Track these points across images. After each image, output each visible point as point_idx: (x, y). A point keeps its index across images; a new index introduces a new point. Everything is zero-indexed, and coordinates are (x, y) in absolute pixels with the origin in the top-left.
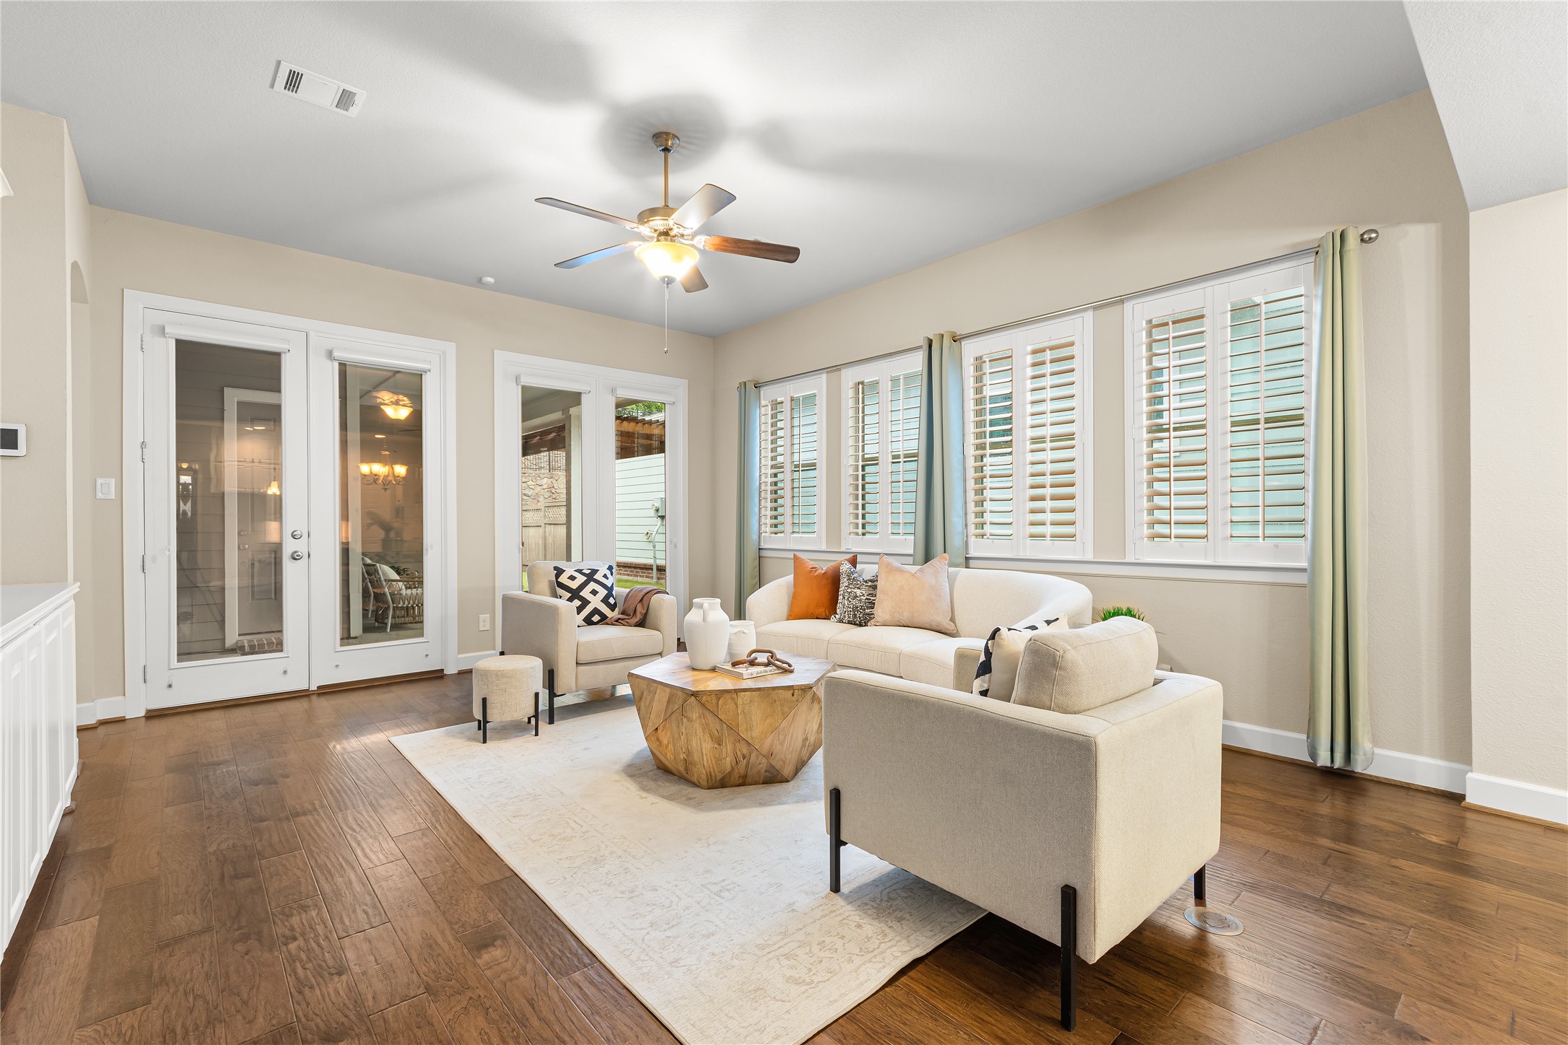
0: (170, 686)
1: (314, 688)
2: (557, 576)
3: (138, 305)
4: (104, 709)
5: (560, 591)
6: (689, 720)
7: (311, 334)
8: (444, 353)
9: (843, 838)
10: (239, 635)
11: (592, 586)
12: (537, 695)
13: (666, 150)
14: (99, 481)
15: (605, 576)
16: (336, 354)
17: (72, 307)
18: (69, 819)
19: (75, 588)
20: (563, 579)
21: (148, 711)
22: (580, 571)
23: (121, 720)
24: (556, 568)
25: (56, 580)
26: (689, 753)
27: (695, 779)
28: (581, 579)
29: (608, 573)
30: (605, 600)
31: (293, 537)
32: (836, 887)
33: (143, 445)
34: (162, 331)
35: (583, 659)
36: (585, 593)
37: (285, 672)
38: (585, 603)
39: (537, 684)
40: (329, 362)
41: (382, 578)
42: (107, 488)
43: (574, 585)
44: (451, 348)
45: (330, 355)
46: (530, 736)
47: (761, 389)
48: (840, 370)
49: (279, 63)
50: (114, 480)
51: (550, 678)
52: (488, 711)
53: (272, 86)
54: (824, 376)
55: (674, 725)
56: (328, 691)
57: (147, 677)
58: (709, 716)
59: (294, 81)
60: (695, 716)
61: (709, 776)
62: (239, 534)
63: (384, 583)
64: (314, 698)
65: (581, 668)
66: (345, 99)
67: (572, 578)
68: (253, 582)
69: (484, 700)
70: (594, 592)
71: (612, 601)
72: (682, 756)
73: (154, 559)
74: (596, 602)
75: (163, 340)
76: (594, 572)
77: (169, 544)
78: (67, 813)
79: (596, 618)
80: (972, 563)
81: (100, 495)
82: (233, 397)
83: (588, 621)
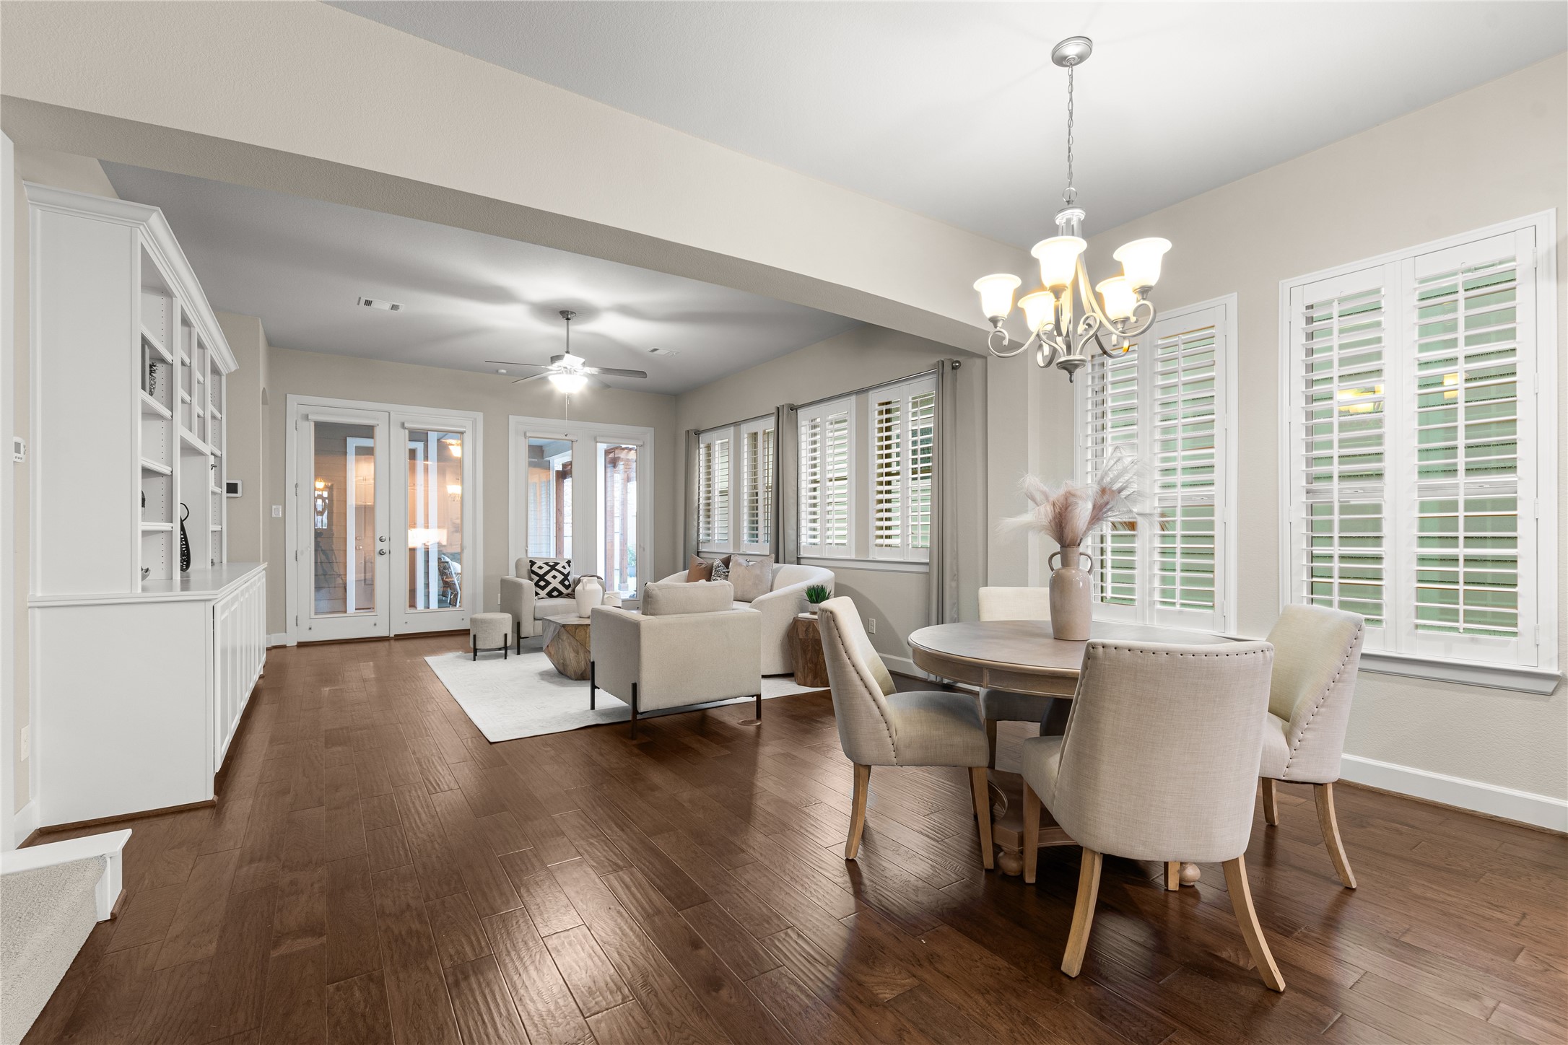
0: (310, 629)
1: (392, 635)
2: (531, 566)
3: (295, 404)
4: (277, 640)
5: (533, 576)
6: (562, 640)
7: (392, 413)
8: (475, 419)
9: (596, 684)
10: (356, 609)
11: (554, 573)
12: (506, 635)
13: (568, 319)
14: (274, 507)
15: (564, 567)
16: (406, 425)
17: (262, 407)
18: (261, 681)
19: (265, 565)
20: (535, 568)
21: (298, 643)
22: (547, 564)
23: (284, 647)
24: (531, 561)
25: (255, 561)
26: (564, 659)
27: (568, 674)
28: (546, 568)
29: (566, 565)
30: (562, 582)
31: (381, 540)
32: (593, 707)
33: (297, 485)
34: (306, 417)
35: (538, 616)
36: (548, 577)
37: (375, 625)
38: (548, 583)
39: (508, 629)
40: (402, 430)
41: (453, 573)
42: (277, 511)
43: (541, 572)
44: (480, 416)
45: (403, 425)
46: (502, 660)
47: (701, 435)
48: (740, 425)
49: (360, 298)
50: (281, 507)
51: (518, 626)
52: (477, 643)
53: (358, 304)
54: (732, 428)
55: (556, 643)
56: (399, 637)
57: (298, 622)
58: (571, 638)
59: (368, 303)
60: (565, 638)
61: (575, 672)
62: (356, 538)
63: (454, 575)
64: (392, 642)
65: (537, 622)
66: (394, 307)
67: (540, 568)
68: (365, 576)
69: (475, 636)
70: (554, 577)
71: (567, 583)
72: (562, 661)
73: (302, 553)
74: (555, 583)
75: (307, 422)
76: (557, 564)
77: (310, 544)
78: (261, 677)
79: (555, 593)
80: (802, 561)
81: (274, 515)
82: (353, 443)
83: (550, 595)
